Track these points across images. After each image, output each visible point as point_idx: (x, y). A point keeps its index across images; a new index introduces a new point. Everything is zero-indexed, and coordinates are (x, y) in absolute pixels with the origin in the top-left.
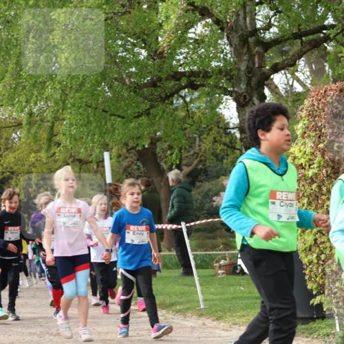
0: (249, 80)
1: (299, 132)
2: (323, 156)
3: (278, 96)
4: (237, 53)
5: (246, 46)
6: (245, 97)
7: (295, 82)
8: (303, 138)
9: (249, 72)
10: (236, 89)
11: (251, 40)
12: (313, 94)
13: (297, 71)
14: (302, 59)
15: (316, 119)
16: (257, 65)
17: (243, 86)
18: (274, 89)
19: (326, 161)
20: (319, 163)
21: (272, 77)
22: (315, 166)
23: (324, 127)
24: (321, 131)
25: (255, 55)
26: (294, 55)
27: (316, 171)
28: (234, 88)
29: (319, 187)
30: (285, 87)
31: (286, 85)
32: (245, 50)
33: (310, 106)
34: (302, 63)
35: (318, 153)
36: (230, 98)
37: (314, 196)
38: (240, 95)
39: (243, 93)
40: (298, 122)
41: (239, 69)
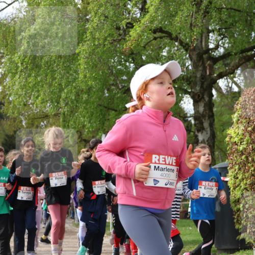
0: (202, 84)
1: (235, 120)
2: (250, 136)
3: (221, 94)
4: (195, 65)
5: (201, 61)
6: (199, 96)
7: (233, 84)
8: (238, 124)
9: (203, 79)
10: (193, 90)
11: (205, 56)
12: (245, 93)
13: (235, 77)
14: (239, 68)
15: (247, 110)
16: (208, 73)
17: (198, 88)
18: (219, 90)
19: (252, 140)
20: (248, 141)
21: (218, 81)
22: (245, 143)
23: (252, 116)
24: (250, 119)
25: (207, 67)
26: (233, 67)
27: (245, 146)
28: (191, 89)
29: (247, 158)
30: (226, 88)
31: (227, 86)
32: (201, 63)
33: (243, 102)
34: (239, 72)
35: (247, 134)
36: (189, 96)
37: (242, 164)
38: (196, 94)
39: (198, 93)
40: (234, 113)
41: (196, 77)
